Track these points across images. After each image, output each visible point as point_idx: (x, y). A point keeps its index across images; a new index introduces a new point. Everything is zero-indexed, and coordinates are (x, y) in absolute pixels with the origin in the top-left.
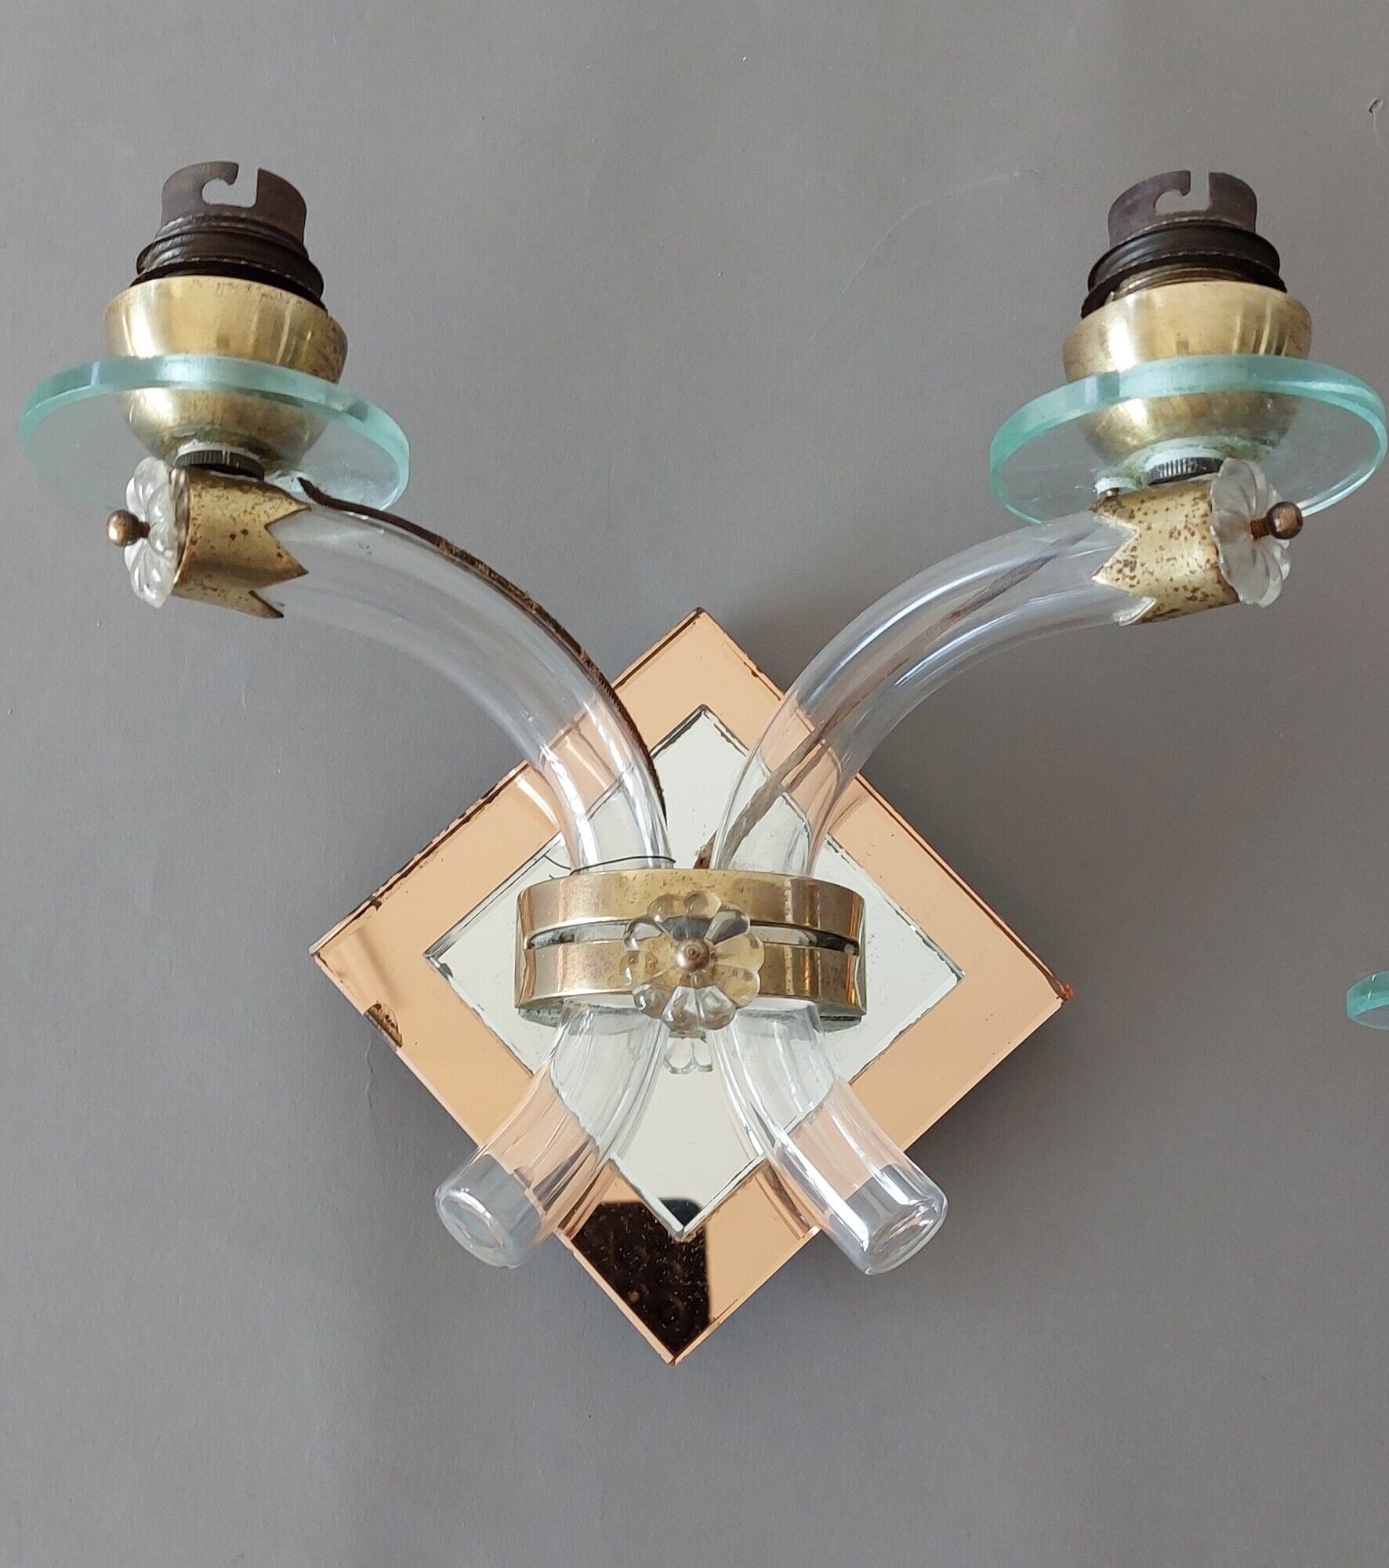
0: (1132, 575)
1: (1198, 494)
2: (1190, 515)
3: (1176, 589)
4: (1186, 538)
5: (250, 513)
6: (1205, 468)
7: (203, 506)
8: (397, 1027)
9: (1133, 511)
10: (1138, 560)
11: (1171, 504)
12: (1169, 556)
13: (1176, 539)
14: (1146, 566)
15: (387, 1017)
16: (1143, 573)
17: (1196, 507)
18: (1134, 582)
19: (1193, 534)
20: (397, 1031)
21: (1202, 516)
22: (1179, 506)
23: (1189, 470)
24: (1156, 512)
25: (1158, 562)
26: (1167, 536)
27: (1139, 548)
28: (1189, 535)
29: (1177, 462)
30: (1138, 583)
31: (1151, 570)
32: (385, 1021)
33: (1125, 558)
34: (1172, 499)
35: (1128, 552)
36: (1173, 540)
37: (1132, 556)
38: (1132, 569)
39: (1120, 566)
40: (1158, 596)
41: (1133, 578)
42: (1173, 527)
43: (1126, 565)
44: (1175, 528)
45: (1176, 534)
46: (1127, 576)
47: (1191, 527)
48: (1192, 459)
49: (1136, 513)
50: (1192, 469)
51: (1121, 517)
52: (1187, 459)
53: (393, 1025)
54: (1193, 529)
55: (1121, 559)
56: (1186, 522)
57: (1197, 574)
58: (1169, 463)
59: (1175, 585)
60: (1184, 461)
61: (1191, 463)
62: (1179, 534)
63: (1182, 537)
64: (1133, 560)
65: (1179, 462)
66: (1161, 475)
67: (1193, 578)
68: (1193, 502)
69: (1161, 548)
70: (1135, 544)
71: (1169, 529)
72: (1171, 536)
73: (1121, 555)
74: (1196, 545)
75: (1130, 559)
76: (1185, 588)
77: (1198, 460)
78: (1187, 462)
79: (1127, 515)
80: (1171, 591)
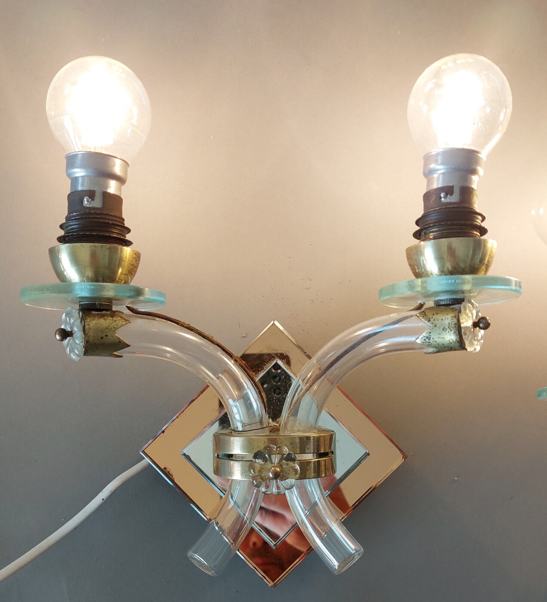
0: (429, 341)
1: (453, 315)
2: (450, 323)
3: (445, 347)
4: (449, 332)
5: (108, 328)
6: (456, 302)
7: (90, 329)
8: (172, 476)
9: (430, 318)
10: (431, 337)
11: (444, 318)
12: (442, 337)
13: (445, 331)
14: (434, 339)
15: (169, 472)
16: (433, 342)
17: (452, 321)
18: (430, 344)
19: (451, 330)
20: (173, 477)
21: (454, 324)
22: (446, 319)
23: (451, 303)
24: (438, 320)
25: (438, 338)
26: (442, 330)
27: (432, 333)
28: (450, 331)
29: (446, 299)
30: (431, 344)
31: (436, 341)
32: (168, 474)
33: (427, 336)
34: (444, 316)
35: (428, 334)
36: (444, 331)
37: (429, 335)
38: (429, 340)
39: (425, 338)
40: (439, 348)
41: (429, 343)
42: (444, 327)
43: (427, 338)
44: (445, 327)
45: (445, 330)
46: (427, 342)
47: (451, 328)
48: (452, 299)
49: (431, 319)
50: (452, 302)
51: (426, 320)
52: (450, 298)
53: (171, 475)
54: (451, 329)
55: (425, 336)
56: (449, 326)
57: (453, 343)
58: (443, 299)
59: (445, 346)
60: (449, 299)
61: (451, 300)
62: (446, 329)
63: (447, 331)
64: (429, 337)
65: (447, 300)
66: (440, 303)
67: (451, 345)
68: (451, 318)
69: (440, 334)
70: (430, 331)
71: (442, 327)
72: (443, 330)
73: (425, 334)
74: (452, 334)
75: (428, 336)
76: (448, 347)
77: (454, 299)
78: (450, 300)
79: (428, 319)
80: (443, 347)
